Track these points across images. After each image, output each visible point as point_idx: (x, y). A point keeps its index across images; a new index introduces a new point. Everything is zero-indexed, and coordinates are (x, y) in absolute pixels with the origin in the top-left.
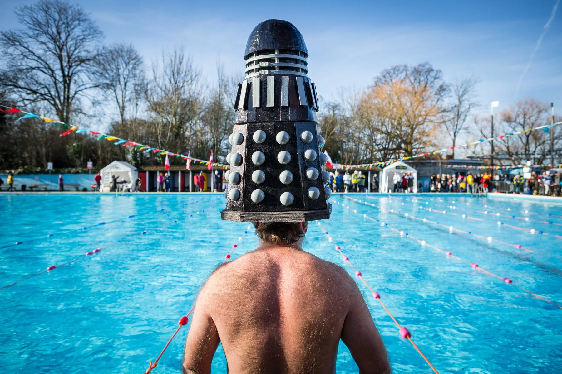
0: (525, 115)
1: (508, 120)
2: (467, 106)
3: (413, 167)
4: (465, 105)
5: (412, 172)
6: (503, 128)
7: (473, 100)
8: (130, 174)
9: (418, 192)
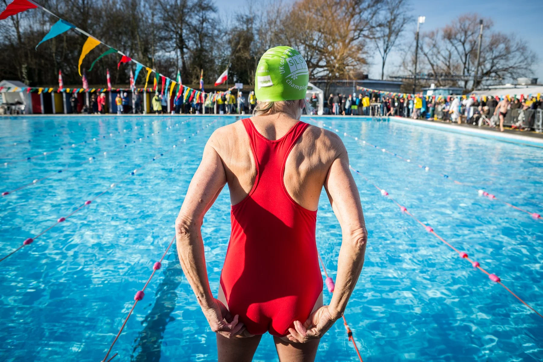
0: (466, 32)
1: (449, 36)
2: (401, 21)
3: (319, 87)
4: (400, 19)
5: (318, 92)
6: (445, 46)
7: (409, 14)
8: (22, 94)
9: (324, 114)
